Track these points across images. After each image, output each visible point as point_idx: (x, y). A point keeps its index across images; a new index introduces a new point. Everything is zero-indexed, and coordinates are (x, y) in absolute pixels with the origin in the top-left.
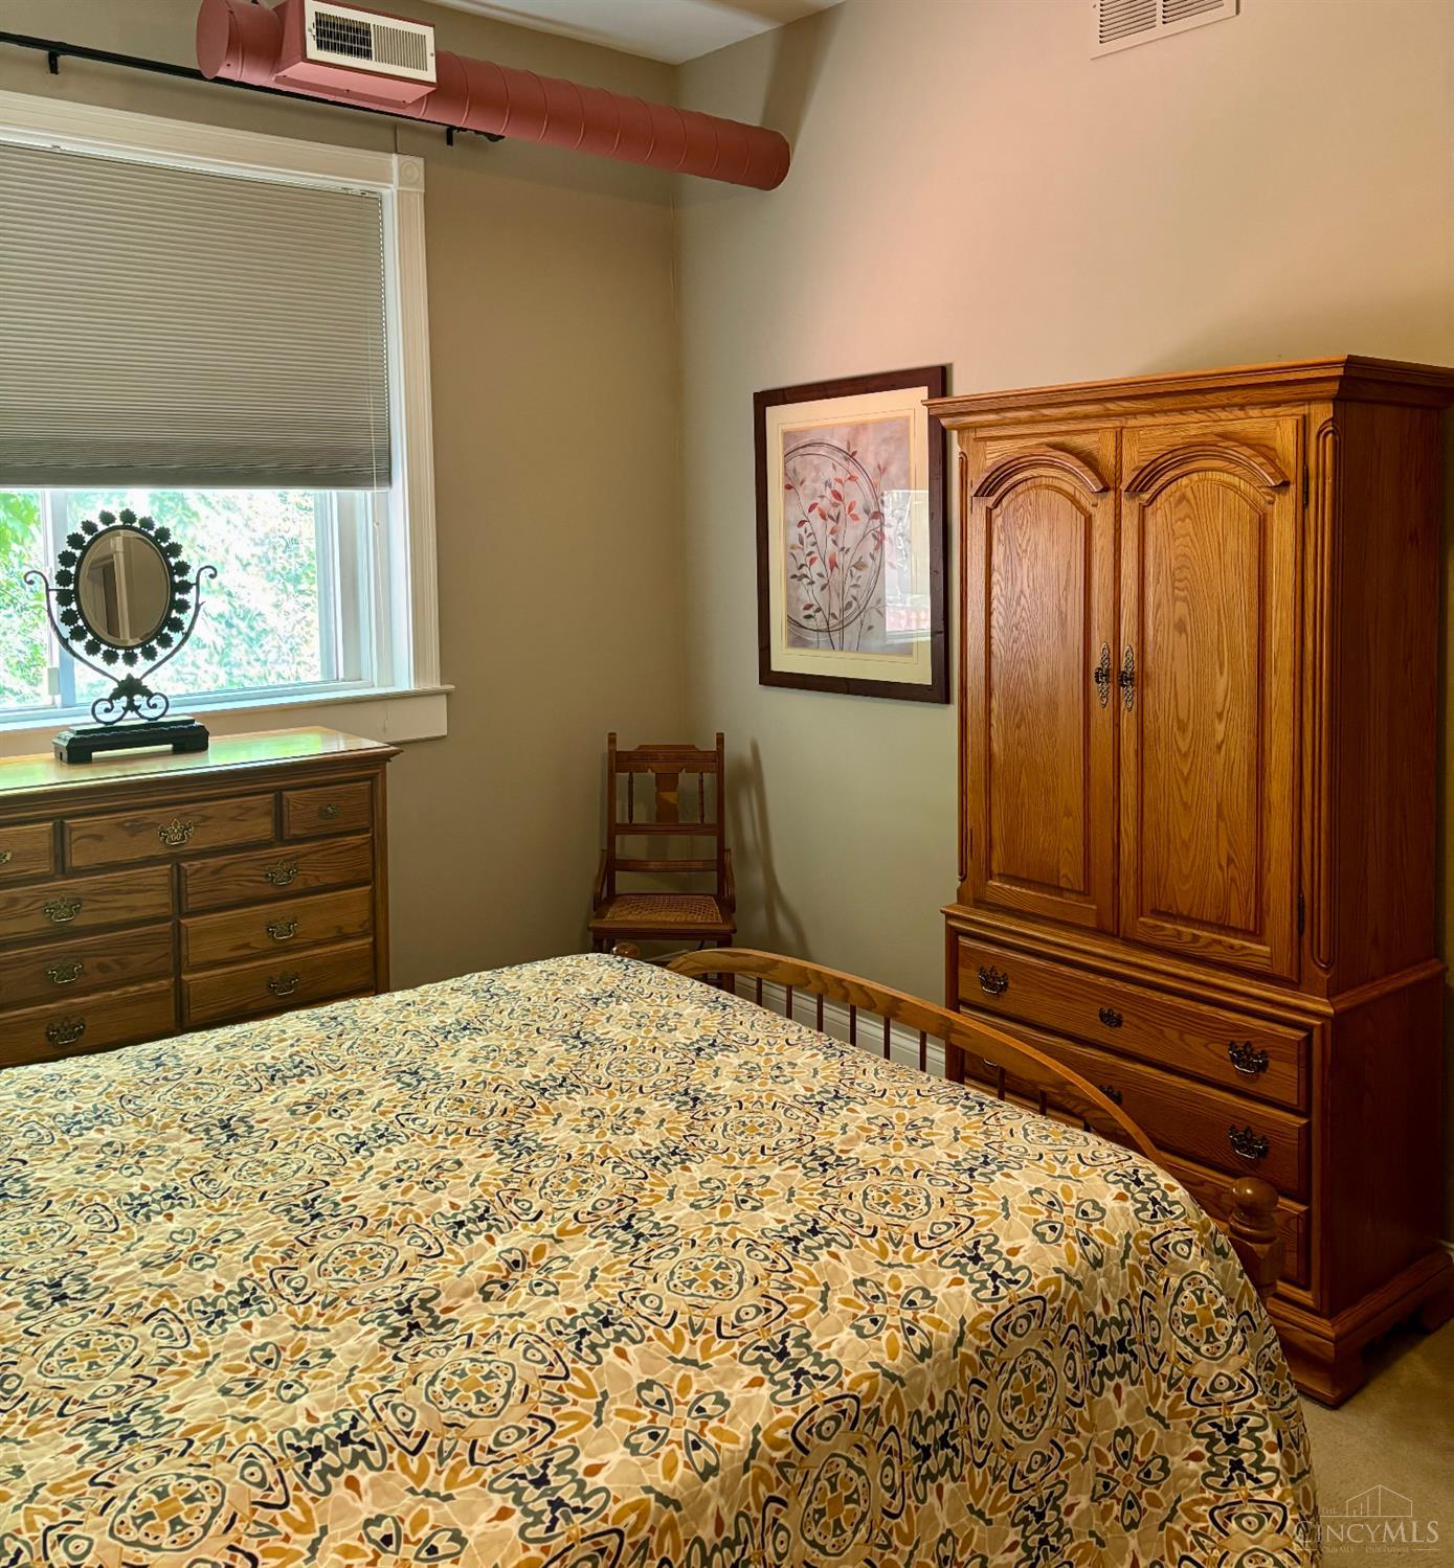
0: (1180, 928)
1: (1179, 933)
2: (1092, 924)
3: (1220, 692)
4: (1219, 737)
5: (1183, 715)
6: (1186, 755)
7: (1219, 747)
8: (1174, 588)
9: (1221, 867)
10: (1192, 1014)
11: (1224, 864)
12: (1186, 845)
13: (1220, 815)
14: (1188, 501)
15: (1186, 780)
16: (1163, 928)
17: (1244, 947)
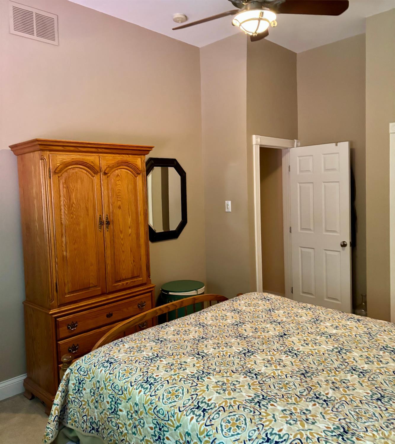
0: (123, 283)
1: (123, 284)
2: (100, 293)
3: (129, 222)
4: (130, 232)
5: (121, 229)
6: (122, 239)
7: (130, 235)
8: (117, 198)
9: (132, 263)
10: (129, 302)
11: (132, 262)
12: (124, 261)
13: (131, 251)
14: (119, 176)
15: (123, 245)
16: (119, 285)
17: (137, 280)
